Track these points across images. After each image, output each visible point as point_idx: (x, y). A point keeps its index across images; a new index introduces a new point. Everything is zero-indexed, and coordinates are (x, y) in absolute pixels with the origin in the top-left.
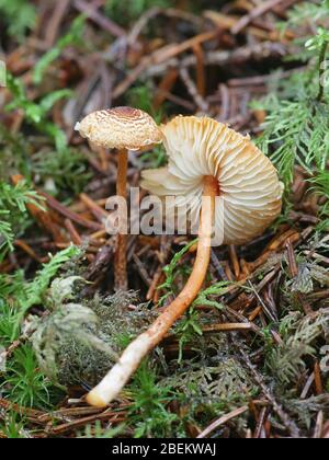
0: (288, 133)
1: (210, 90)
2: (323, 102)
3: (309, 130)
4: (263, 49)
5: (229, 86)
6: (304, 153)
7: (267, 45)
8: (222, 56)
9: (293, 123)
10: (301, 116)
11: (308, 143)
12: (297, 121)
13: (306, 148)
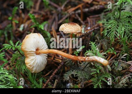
0: (112, 28)
1: (85, 19)
2: (120, 19)
3: (118, 27)
4: (98, 7)
5: (89, 18)
6: (117, 33)
7: (99, 6)
8: (87, 10)
9: (113, 25)
10: (115, 23)
11: (118, 30)
12: (114, 25)
13: (117, 32)
